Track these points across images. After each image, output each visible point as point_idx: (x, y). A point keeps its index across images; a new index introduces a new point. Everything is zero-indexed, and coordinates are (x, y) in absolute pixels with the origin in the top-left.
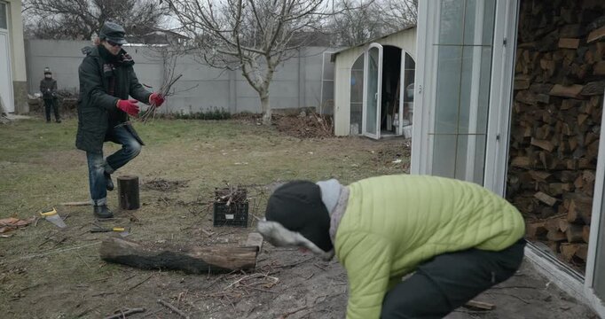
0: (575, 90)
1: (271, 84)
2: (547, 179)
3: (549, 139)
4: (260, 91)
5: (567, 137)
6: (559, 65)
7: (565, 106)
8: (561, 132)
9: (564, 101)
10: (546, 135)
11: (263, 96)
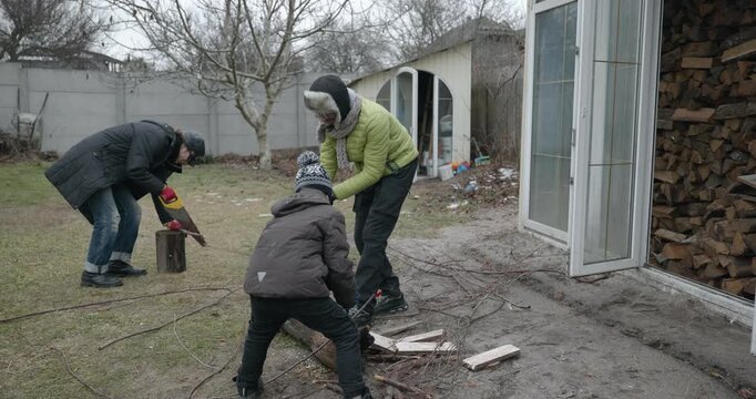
0: (706, 114)
1: (270, 118)
2: (671, 214)
3: (673, 169)
4: (257, 127)
5: (696, 165)
6: (684, 87)
7: (692, 131)
8: (689, 160)
9: (692, 127)
10: (670, 164)
11: (260, 133)
